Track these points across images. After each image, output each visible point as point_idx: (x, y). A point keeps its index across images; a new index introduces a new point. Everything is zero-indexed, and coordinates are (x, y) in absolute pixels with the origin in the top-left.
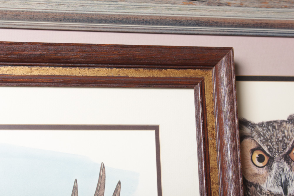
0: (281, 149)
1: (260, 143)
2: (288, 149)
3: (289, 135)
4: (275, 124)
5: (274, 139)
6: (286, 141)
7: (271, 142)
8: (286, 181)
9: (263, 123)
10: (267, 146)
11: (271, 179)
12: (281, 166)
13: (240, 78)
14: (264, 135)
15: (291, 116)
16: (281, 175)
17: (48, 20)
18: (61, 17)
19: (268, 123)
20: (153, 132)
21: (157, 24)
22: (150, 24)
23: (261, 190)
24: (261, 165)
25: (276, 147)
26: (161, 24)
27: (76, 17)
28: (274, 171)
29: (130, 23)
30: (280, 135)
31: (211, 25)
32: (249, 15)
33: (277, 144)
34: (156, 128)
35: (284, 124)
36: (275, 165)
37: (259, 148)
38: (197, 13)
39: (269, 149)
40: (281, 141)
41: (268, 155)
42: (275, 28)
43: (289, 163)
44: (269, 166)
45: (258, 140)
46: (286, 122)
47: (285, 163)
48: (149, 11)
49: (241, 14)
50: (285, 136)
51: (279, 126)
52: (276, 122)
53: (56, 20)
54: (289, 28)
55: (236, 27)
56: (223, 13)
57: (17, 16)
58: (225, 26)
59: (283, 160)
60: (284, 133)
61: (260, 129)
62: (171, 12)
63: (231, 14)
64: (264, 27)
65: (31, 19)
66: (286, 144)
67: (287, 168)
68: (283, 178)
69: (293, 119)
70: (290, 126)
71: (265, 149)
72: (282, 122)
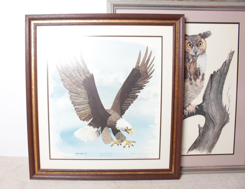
0: (196, 43)
1: (190, 41)
2: (198, 43)
3: (198, 39)
4: (195, 36)
5: (194, 40)
6: (197, 41)
7: (193, 41)
8: (196, 52)
9: (191, 36)
10: (192, 42)
11: (192, 51)
12: (195, 47)
13: (186, 23)
14: (191, 39)
15: (199, 34)
16: (195, 50)
17: (133, 7)
18: (137, 6)
19: (193, 36)
20: (161, 38)
21: (163, 7)
22: (161, 7)
23: (189, 54)
24: (190, 47)
25: (194, 42)
26: (165, 7)
27: (141, 6)
28: (193, 49)
29: (156, 7)
30: (196, 39)
31: (179, 7)
32: (190, 4)
33: (195, 41)
34: (162, 37)
35: (197, 36)
36: (194, 47)
37: (190, 42)
38: (175, 3)
39: (192, 43)
40: (196, 41)
41: (192, 44)
42: (197, 8)
43: (198, 47)
44: (192, 47)
45: (190, 40)
46: (198, 35)
47: (197, 47)
48: (161, 3)
49: (188, 4)
50: (197, 39)
51: (196, 36)
52: (195, 35)
53: (136, 7)
54: (201, 8)
55: (186, 8)
56: (182, 3)
57: (125, 6)
58: (183, 7)
59: (196, 46)
60: (197, 38)
61: (190, 37)
62: (167, 3)
63: (185, 4)
64: (194, 8)
65: (129, 7)
66: (197, 42)
67: (197, 48)
68: (196, 51)
69: (200, 35)
70: (199, 36)
71: (191, 43)
72: (197, 35)
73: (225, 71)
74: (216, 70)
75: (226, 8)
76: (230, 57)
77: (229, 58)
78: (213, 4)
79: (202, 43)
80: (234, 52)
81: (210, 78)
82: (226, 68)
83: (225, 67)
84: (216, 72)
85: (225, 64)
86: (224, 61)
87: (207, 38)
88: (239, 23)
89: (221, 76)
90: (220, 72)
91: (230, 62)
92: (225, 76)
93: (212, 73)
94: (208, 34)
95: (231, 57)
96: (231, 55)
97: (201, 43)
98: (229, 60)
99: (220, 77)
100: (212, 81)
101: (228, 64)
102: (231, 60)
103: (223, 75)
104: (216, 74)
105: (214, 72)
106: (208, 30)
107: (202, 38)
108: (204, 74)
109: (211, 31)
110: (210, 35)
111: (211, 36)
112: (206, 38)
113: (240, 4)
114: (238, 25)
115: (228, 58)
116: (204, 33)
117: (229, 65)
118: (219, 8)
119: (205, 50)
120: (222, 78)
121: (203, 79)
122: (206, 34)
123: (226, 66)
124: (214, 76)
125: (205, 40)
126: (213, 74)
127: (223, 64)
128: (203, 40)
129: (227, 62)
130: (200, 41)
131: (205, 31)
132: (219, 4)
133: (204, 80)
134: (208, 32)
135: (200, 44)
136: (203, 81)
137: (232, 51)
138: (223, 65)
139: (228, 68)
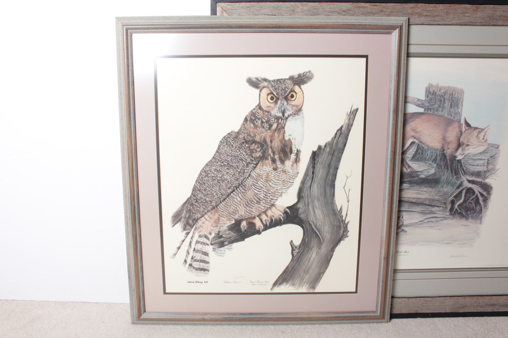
0: (283, 94)
1: (272, 90)
2: (287, 94)
3: (288, 86)
4: (281, 81)
5: (280, 89)
6: (287, 89)
7: (278, 90)
8: (284, 110)
9: (275, 80)
10: (276, 92)
11: (276, 109)
12: (282, 102)
14: (275, 86)
15: (290, 76)
16: (281, 107)
19: (278, 80)
23: (271, 114)
24: (272, 101)
25: (281, 93)
28: (278, 105)
30: (284, 86)
32: (271, 21)
33: (281, 91)
35: (287, 80)
36: (279, 102)
37: (272, 93)
38: (242, 20)
39: (277, 94)
40: (284, 90)
41: (276, 97)
43: (287, 101)
44: (276, 102)
46: (288, 79)
47: (285, 101)
50: (286, 87)
51: (283, 82)
52: (282, 79)
55: (262, 28)
59: (283, 100)
60: (286, 85)
61: (273, 83)
62: (228, 21)
64: (278, 28)
66: (286, 91)
67: (285, 103)
68: (283, 108)
69: (291, 78)
70: (289, 82)
71: (275, 94)
72: (285, 79)
73: (340, 145)
74: (323, 144)
75: (340, 28)
76: (349, 119)
77: (347, 121)
78: (316, 21)
79: (296, 93)
80: (357, 109)
81: (311, 158)
82: (341, 140)
83: (340, 138)
84: (323, 147)
85: (339, 132)
86: (339, 127)
87: (305, 85)
88: (366, 57)
89: (333, 155)
90: (330, 147)
91: (349, 129)
92: (340, 155)
93: (315, 150)
94: (307, 78)
95: (351, 120)
96: (352, 116)
97: (294, 94)
98: (348, 126)
99: (330, 156)
100: (315, 164)
101: (346, 132)
102: (352, 125)
103: (336, 153)
104: (322, 151)
105: (320, 147)
106: (307, 70)
107: (295, 84)
108: (300, 151)
109: (313, 72)
110: (311, 78)
111: (312, 80)
112: (303, 85)
113: (367, 21)
114: (365, 59)
115: (345, 121)
116: (299, 75)
117: (348, 135)
118: (326, 29)
119: (301, 107)
120: (334, 159)
121: (298, 159)
122: (304, 76)
123: (342, 135)
124: (318, 155)
125: (301, 89)
126: (316, 152)
127: (336, 132)
128: (297, 88)
129: (343, 129)
130: (293, 91)
131: (301, 72)
132: (328, 21)
133: (299, 161)
134: (308, 74)
135: (292, 96)
136: (298, 164)
137: (354, 108)
138: (336, 134)
139: (347, 139)
